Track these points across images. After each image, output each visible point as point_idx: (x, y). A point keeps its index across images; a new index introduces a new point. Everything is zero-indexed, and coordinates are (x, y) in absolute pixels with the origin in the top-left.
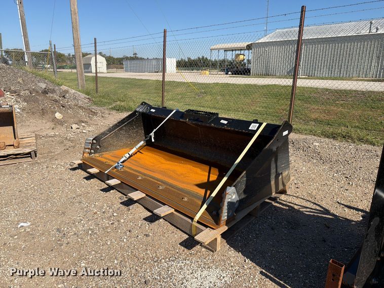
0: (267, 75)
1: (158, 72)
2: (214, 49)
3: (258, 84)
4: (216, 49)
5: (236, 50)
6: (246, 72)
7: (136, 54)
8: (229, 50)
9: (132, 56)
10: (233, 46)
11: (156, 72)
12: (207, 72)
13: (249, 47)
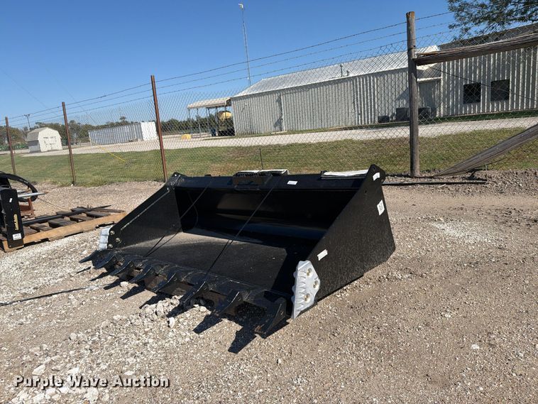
0: (252, 134)
1: (132, 141)
2: (191, 108)
3: (243, 146)
4: (194, 108)
5: (220, 107)
6: (230, 133)
7: (124, 118)
8: (213, 108)
9: (120, 121)
10: (216, 102)
11: (130, 141)
12: (189, 136)
13: (229, 103)
